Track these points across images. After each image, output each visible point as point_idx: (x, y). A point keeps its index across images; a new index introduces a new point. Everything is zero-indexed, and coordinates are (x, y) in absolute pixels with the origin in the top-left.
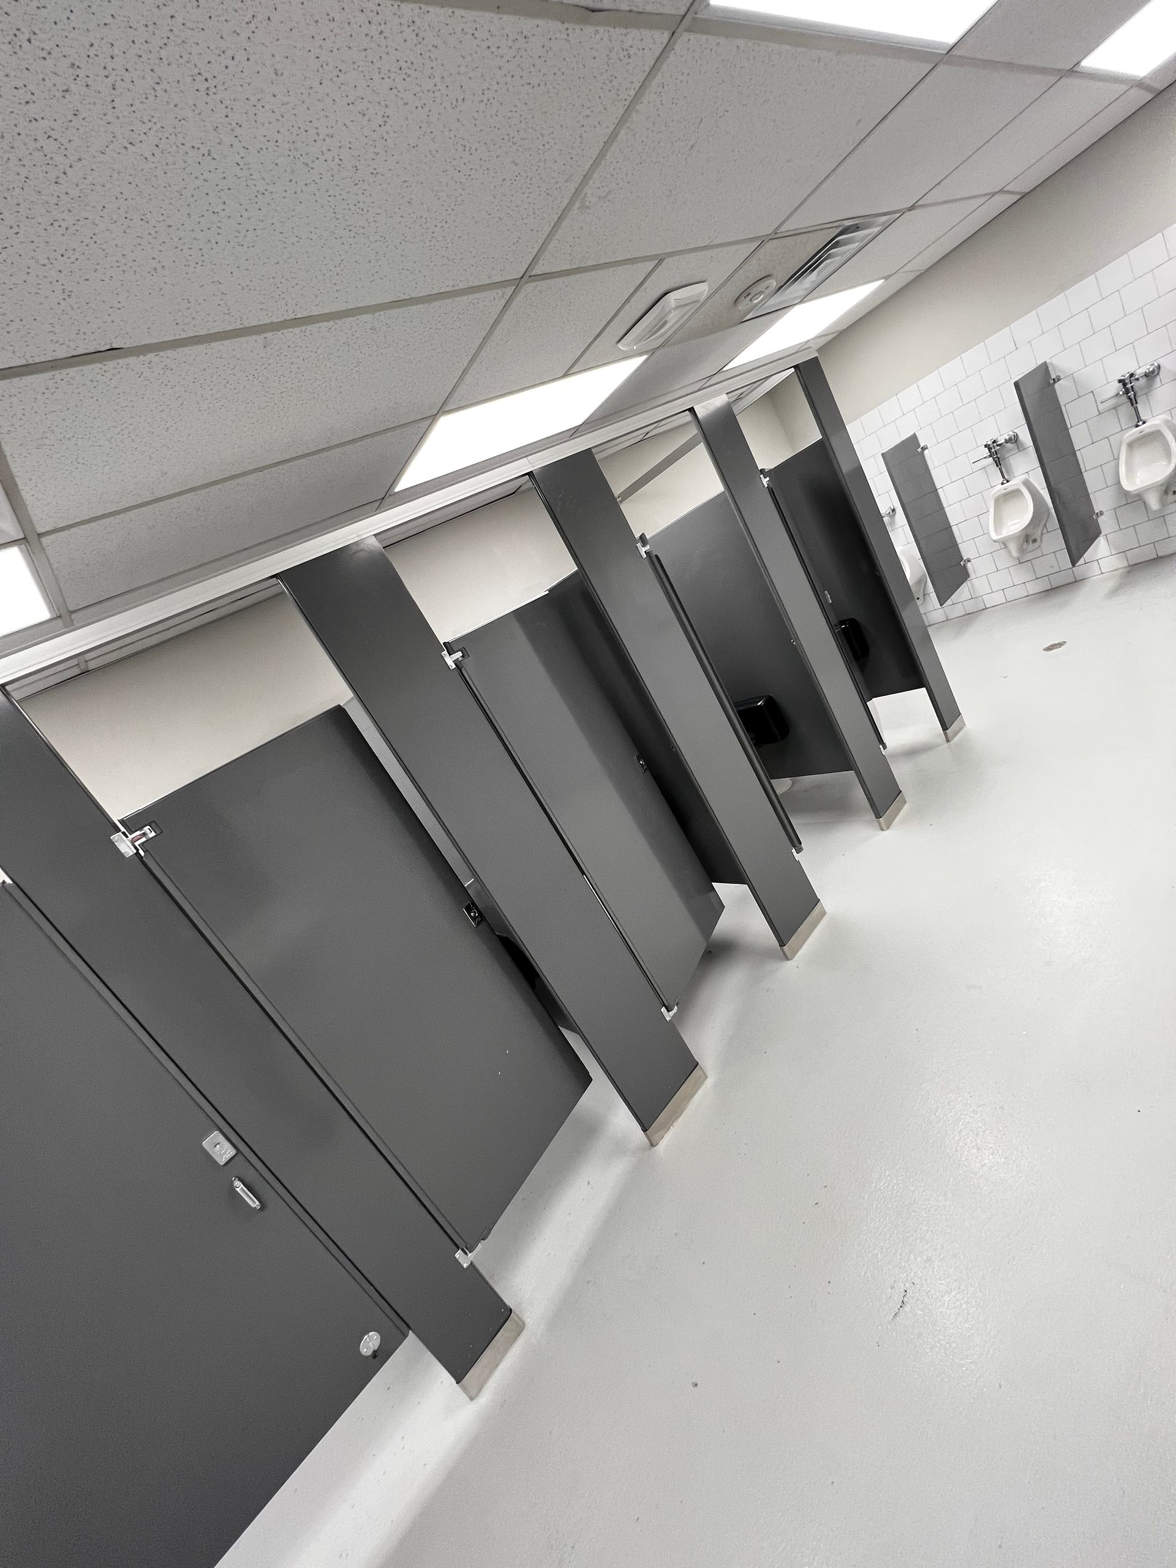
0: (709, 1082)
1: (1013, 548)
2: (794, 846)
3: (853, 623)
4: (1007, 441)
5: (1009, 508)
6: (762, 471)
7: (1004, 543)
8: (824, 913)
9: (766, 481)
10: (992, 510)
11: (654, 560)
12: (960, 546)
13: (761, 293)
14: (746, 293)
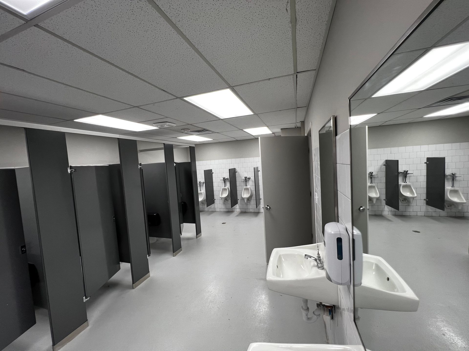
0: (88, 328)
1: (223, 200)
2: (148, 254)
3: (185, 203)
4: (226, 179)
5: (224, 192)
6: (175, 163)
7: (222, 198)
8: (150, 276)
9: (175, 165)
10: (221, 191)
11: (141, 170)
12: (214, 196)
13: (187, 131)
14: (184, 129)
